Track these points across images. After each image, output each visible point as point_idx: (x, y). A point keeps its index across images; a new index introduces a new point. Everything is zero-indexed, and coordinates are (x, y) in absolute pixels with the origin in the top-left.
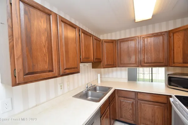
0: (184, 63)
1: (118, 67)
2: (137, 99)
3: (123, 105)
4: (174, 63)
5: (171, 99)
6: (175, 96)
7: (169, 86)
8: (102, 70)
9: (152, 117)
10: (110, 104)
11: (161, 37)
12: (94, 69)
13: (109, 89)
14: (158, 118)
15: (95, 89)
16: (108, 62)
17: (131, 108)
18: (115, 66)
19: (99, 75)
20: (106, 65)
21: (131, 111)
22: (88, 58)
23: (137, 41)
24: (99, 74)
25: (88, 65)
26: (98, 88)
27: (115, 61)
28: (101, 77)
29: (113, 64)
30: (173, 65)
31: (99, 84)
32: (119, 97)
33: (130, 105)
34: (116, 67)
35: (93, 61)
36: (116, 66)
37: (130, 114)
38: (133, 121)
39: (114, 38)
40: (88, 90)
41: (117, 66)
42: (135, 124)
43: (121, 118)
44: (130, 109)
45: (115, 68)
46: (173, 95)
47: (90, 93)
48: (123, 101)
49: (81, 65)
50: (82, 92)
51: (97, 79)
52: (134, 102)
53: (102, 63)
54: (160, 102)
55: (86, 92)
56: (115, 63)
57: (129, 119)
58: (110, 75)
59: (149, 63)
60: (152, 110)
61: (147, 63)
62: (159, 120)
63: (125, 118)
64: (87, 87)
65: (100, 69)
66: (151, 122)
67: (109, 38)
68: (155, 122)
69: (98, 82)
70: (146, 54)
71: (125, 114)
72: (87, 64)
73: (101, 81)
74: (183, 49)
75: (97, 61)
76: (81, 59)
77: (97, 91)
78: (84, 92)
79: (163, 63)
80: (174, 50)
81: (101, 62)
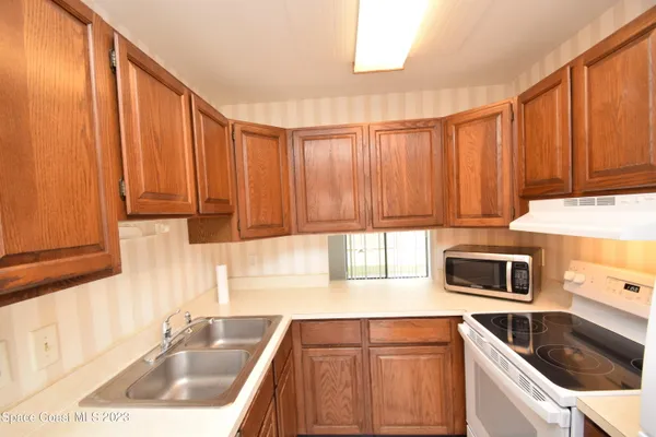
0: (486, 215)
1: (299, 232)
2: (366, 344)
3: (323, 375)
4: (459, 216)
5: (464, 329)
6: (473, 316)
7: (447, 286)
8: (235, 246)
9: (414, 394)
10: (275, 387)
11: (426, 136)
12: (198, 246)
13: (270, 322)
14: (429, 394)
15: (206, 333)
16: (258, 214)
17: (349, 378)
18: (287, 229)
19: (222, 271)
20: (252, 227)
21: (348, 392)
22: (169, 196)
23: (360, 142)
24: (221, 264)
25: (167, 229)
26: (220, 327)
27: (286, 210)
28: (230, 277)
29: (277, 222)
30: (458, 222)
31: (224, 306)
32: (305, 346)
33: (347, 369)
34: (289, 234)
35: (194, 211)
36: (290, 228)
37: (346, 401)
38: (357, 423)
39: (276, 123)
40: (173, 348)
41: (294, 230)
42: (363, 433)
43: (316, 427)
44: (344, 381)
45: (284, 239)
46: (468, 316)
47: (182, 357)
48: (321, 359)
49: (128, 231)
50: (142, 360)
51: (216, 285)
52: (359, 357)
53: (235, 219)
54: (430, 340)
55: (161, 360)
56: (285, 221)
57: (345, 420)
58: (268, 268)
59: (396, 217)
60: (413, 372)
61: (389, 218)
62: (433, 398)
63: (329, 421)
64: (167, 335)
65: (224, 244)
66: (412, 413)
67: (261, 120)
68: (420, 409)
69: (217, 300)
70: (387, 188)
71: (329, 406)
72: (164, 227)
73: (232, 293)
74: (483, 174)
75: (212, 209)
76: (124, 198)
77: (217, 338)
78: (151, 360)
79: (432, 215)
80: (458, 178)
81: (230, 214)
